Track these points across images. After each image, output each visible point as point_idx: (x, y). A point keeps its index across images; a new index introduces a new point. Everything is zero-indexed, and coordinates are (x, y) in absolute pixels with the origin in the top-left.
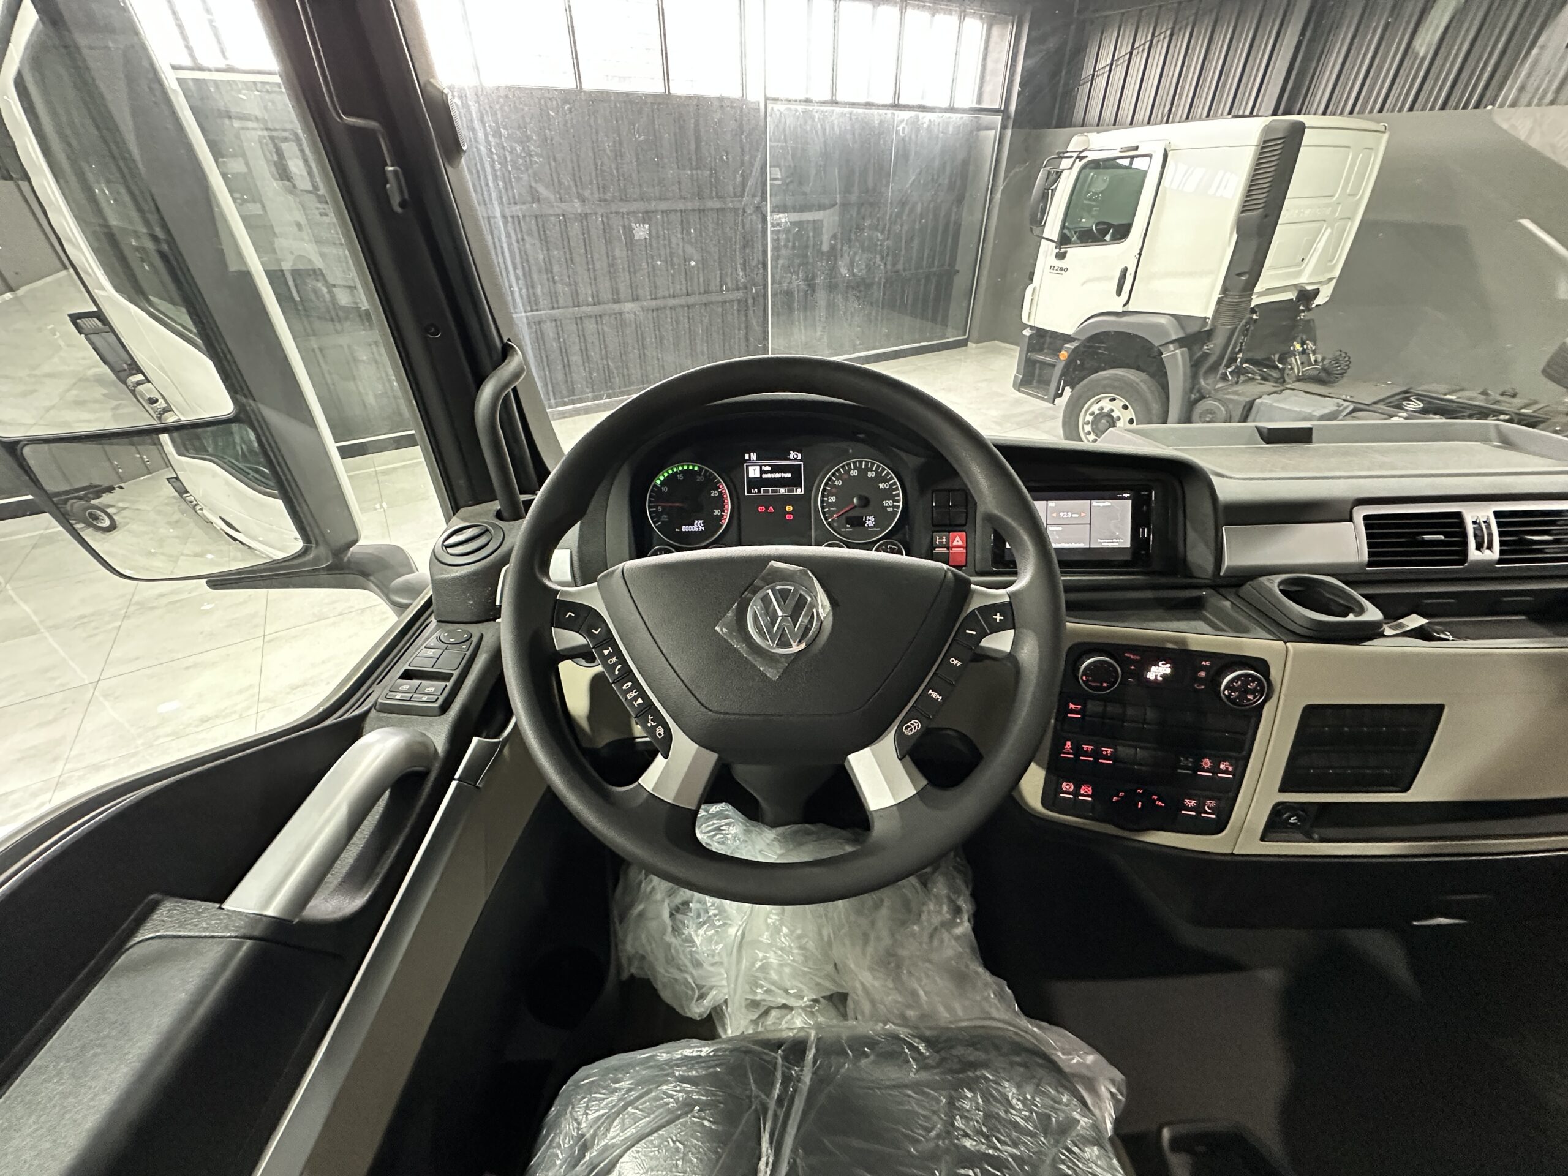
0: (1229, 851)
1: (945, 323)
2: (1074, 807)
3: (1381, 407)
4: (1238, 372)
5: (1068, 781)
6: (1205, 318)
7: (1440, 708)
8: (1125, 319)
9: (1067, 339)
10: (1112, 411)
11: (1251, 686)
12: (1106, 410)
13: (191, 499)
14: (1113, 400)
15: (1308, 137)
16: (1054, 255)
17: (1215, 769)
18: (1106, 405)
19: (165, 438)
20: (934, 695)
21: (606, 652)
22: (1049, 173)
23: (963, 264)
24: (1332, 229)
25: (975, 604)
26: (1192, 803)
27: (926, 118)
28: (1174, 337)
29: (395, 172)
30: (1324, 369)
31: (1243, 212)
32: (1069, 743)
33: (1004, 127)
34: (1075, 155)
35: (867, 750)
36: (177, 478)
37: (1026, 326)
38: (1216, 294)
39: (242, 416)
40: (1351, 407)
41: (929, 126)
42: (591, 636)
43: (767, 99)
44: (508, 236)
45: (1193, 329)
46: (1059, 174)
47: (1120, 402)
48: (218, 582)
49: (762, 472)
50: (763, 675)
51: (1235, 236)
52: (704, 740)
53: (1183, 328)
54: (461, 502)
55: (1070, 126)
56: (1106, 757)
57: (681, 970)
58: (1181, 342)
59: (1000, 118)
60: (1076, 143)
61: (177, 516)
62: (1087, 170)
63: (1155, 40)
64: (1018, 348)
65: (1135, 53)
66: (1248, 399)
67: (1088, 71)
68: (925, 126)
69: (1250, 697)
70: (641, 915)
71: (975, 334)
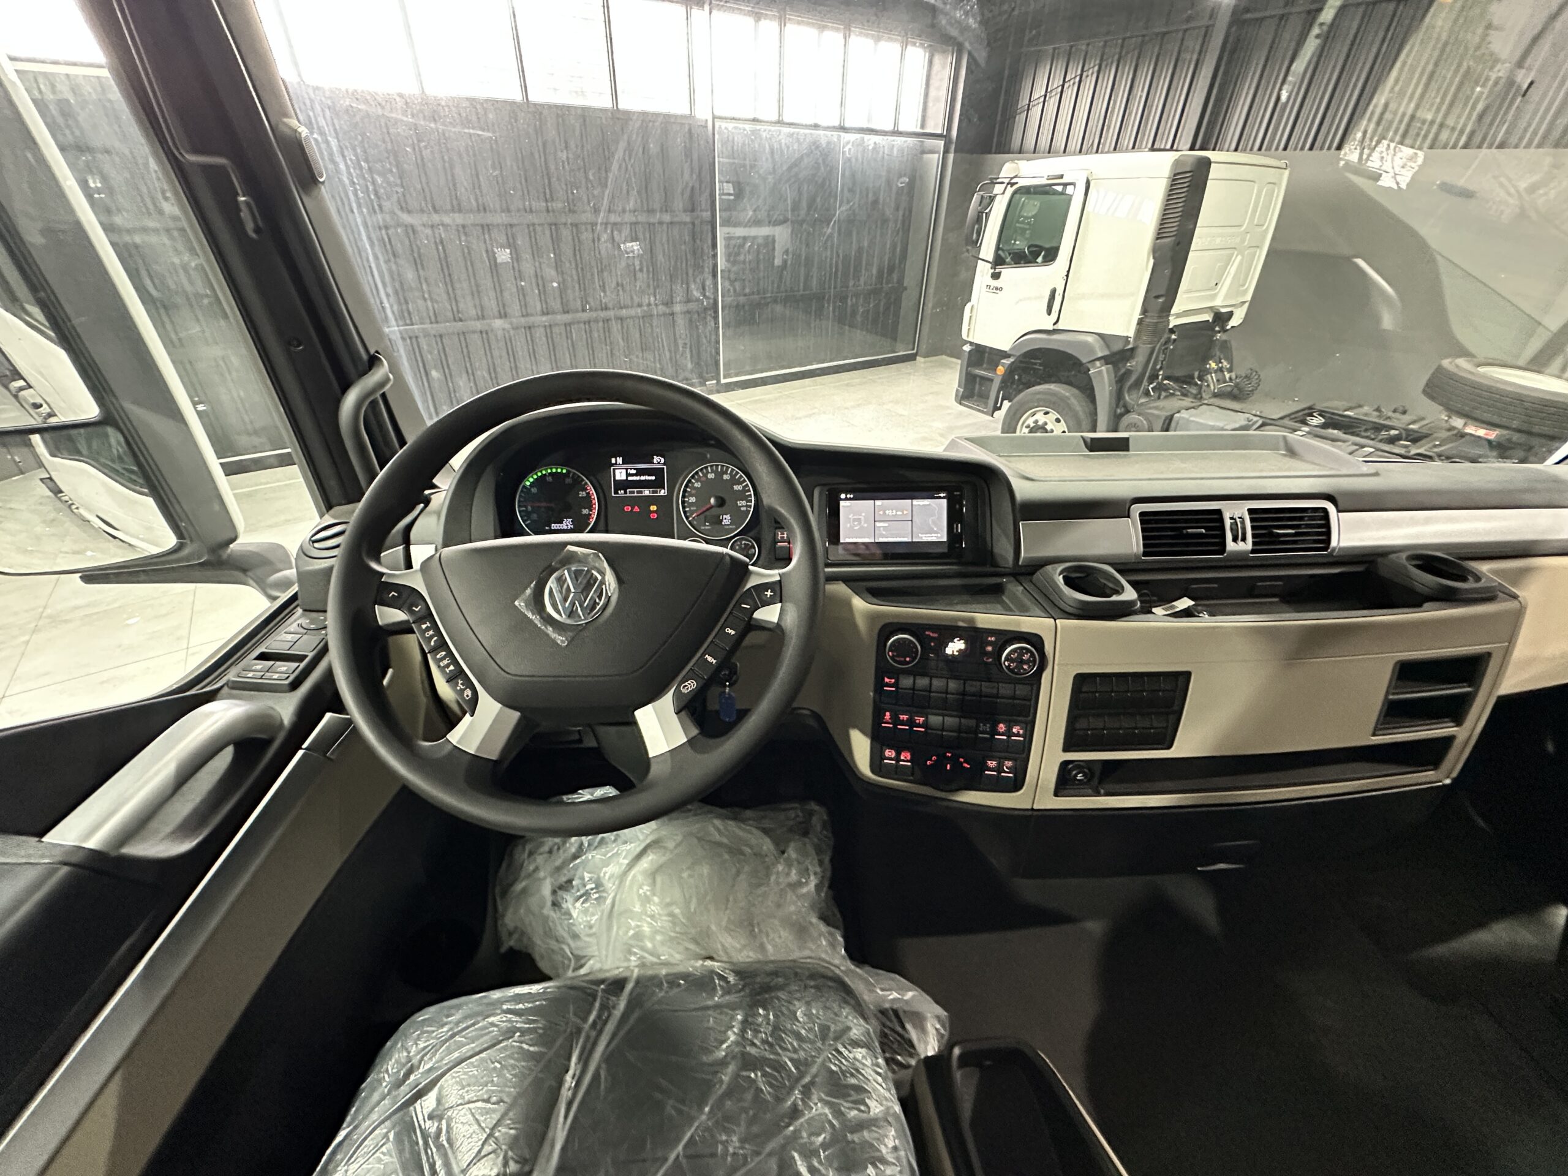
0: (1029, 807)
1: (895, 339)
2: (896, 772)
3: (1286, 422)
4: (1160, 388)
5: (891, 748)
6: (1128, 337)
7: (1188, 674)
8: (1055, 337)
9: (1004, 355)
10: (1046, 424)
11: (1026, 657)
12: (1040, 423)
13: (66, 498)
14: (1046, 413)
15: (1214, 172)
16: (990, 275)
17: (1009, 733)
18: (1041, 418)
19: (36, 439)
20: (710, 659)
21: (424, 626)
22: (982, 197)
23: (910, 281)
24: (1243, 256)
25: (752, 582)
26: (992, 764)
27: (871, 140)
28: (1100, 355)
29: (247, 203)
30: (1237, 385)
31: (1158, 239)
32: (888, 714)
33: (946, 151)
34: (1007, 181)
35: (650, 705)
36: (51, 479)
37: (966, 342)
38: (1137, 315)
39: (108, 419)
40: (1260, 422)
41: (874, 149)
42: (411, 612)
43: (714, 118)
44: (376, 258)
45: (1117, 347)
46: (992, 199)
47: (1053, 415)
48: (92, 576)
49: (628, 475)
50: (554, 641)
51: (1152, 261)
52: (508, 700)
53: (1108, 346)
54: (334, 501)
55: (1009, 153)
56: (919, 726)
57: (557, 941)
58: (1106, 360)
59: (942, 143)
60: (1008, 170)
61: (52, 515)
62: (1017, 196)
63: (1085, 74)
64: (959, 361)
65: (1066, 85)
66: (1169, 414)
67: (1023, 102)
68: (870, 148)
69: (1025, 667)
70: (524, 891)
71: (924, 347)
